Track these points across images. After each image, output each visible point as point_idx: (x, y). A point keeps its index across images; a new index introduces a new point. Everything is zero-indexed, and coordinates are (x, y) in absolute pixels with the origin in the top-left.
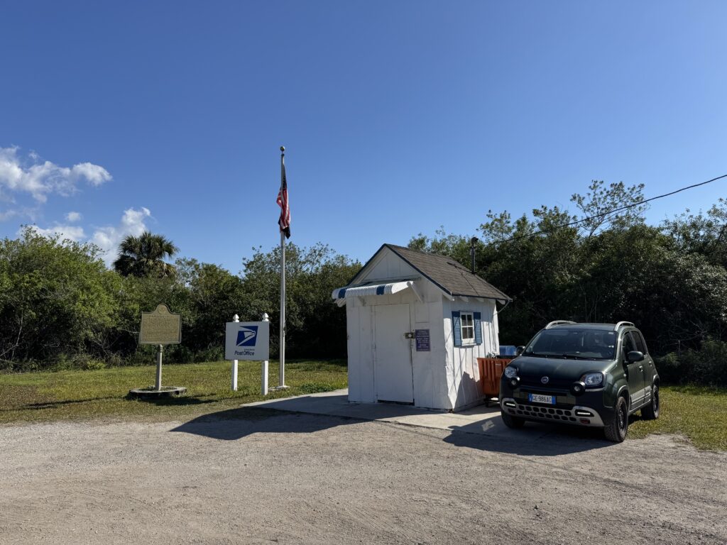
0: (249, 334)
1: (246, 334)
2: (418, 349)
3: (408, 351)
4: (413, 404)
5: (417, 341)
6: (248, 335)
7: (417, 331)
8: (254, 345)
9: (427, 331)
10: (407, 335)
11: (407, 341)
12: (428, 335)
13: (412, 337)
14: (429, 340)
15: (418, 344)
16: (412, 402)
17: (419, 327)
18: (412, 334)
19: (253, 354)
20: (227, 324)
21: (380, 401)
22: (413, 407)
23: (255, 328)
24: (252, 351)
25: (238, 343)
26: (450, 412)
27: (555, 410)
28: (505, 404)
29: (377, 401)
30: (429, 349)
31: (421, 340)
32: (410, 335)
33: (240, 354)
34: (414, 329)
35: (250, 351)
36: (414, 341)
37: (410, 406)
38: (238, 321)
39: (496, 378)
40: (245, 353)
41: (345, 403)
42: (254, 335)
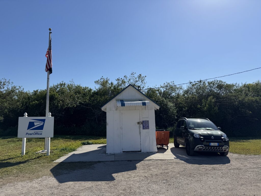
0: (39, 123)
1: (35, 124)
2: (143, 129)
3: (138, 130)
4: (141, 151)
5: (143, 125)
6: (37, 124)
7: (143, 121)
8: (42, 129)
9: (148, 121)
10: (138, 123)
11: (138, 125)
12: (148, 122)
13: (141, 124)
14: (148, 125)
15: (143, 127)
16: (140, 150)
17: (144, 120)
18: (141, 122)
19: (41, 134)
20: (19, 117)
21: (123, 152)
22: (141, 152)
23: (44, 121)
24: (40, 133)
25: (28, 129)
26: (157, 153)
27: (218, 147)
28: (198, 147)
29: (122, 152)
30: (148, 128)
31: (145, 125)
32: (140, 123)
33: (31, 134)
34: (141, 120)
35: (39, 133)
36: (141, 125)
37: (139, 152)
38: (27, 116)
39: (162, 139)
40: (34, 134)
41: (104, 155)
42: (42, 124)
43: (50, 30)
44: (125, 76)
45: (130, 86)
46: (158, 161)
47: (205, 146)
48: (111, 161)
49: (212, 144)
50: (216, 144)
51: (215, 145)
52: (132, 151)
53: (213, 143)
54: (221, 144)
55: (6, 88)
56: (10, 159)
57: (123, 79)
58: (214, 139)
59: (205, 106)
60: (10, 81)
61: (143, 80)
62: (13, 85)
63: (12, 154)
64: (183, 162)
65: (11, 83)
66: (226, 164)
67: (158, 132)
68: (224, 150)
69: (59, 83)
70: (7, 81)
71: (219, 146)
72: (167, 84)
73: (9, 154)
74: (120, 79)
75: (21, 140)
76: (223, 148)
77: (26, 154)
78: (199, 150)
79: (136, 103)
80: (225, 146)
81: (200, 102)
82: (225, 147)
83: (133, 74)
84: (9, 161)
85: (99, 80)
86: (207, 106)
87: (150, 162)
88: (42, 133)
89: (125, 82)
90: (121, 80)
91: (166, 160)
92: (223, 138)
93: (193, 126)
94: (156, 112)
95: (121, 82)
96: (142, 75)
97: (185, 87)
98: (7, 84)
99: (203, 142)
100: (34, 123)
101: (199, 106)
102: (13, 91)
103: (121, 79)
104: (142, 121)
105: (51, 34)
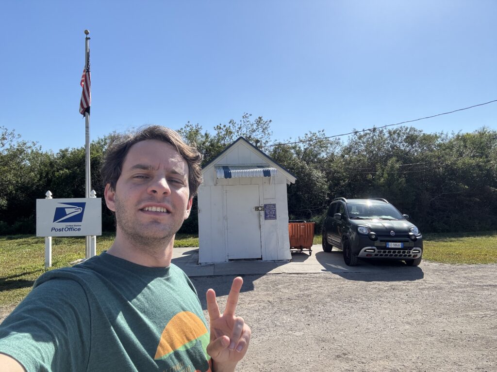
0: (73, 210)
1: (68, 211)
2: (266, 218)
4: (261, 259)
5: (265, 213)
6: (71, 212)
8: (80, 220)
9: (274, 205)
11: (256, 212)
14: (275, 212)
16: (260, 257)
17: (268, 202)
18: (261, 207)
19: (79, 230)
21: (230, 260)
23: (82, 205)
24: (78, 227)
25: (54, 221)
26: (291, 261)
27: (402, 251)
28: (365, 251)
29: (227, 261)
30: (275, 218)
31: (269, 212)
32: (260, 209)
33: (60, 230)
34: (262, 204)
35: (75, 227)
36: (262, 213)
37: (259, 261)
38: (51, 198)
39: (300, 236)
40: (67, 229)
41: (196, 265)
42: (80, 212)
43: (87, 33)
44: (231, 122)
45: (241, 141)
46: (293, 275)
47: (378, 248)
48: (208, 277)
49: (392, 245)
50: (399, 245)
51: (396, 247)
52: (245, 259)
53: (393, 243)
54: (407, 244)
55: (7, 146)
56: (24, 274)
57: (228, 127)
58: (395, 236)
59: (382, 177)
60: (14, 132)
61: (266, 128)
62: (20, 140)
63: (28, 265)
64: (338, 276)
65: (17, 136)
66: (415, 280)
67: (293, 224)
68: (413, 255)
69: (107, 135)
70: (9, 132)
71: (404, 248)
72: (312, 135)
73: (23, 266)
74: (222, 127)
75: (43, 241)
76: (411, 251)
77: (53, 265)
78: (367, 255)
79: (253, 172)
80: (414, 248)
81: (372, 168)
82: (414, 250)
83: (246, 117)
84: (23, 277)
85: (182, 129)
86: (386, 175)
87: (279, 277)
88: (80, 227)
89: (231, 133)
90: (224, 129)
91: (307, 273)
92: (411, 234)
93: (358, 213)
94: (290, 188)
95: (224, 133)
96: (264, 119)
97: (345, 142)
98: (9, 138)
99: (375, 242)
100: (66, 209)
101: (370, 176)
102: (21, 151)
103: (225, 126)
104: (263, 206)
105: (88, 41)
